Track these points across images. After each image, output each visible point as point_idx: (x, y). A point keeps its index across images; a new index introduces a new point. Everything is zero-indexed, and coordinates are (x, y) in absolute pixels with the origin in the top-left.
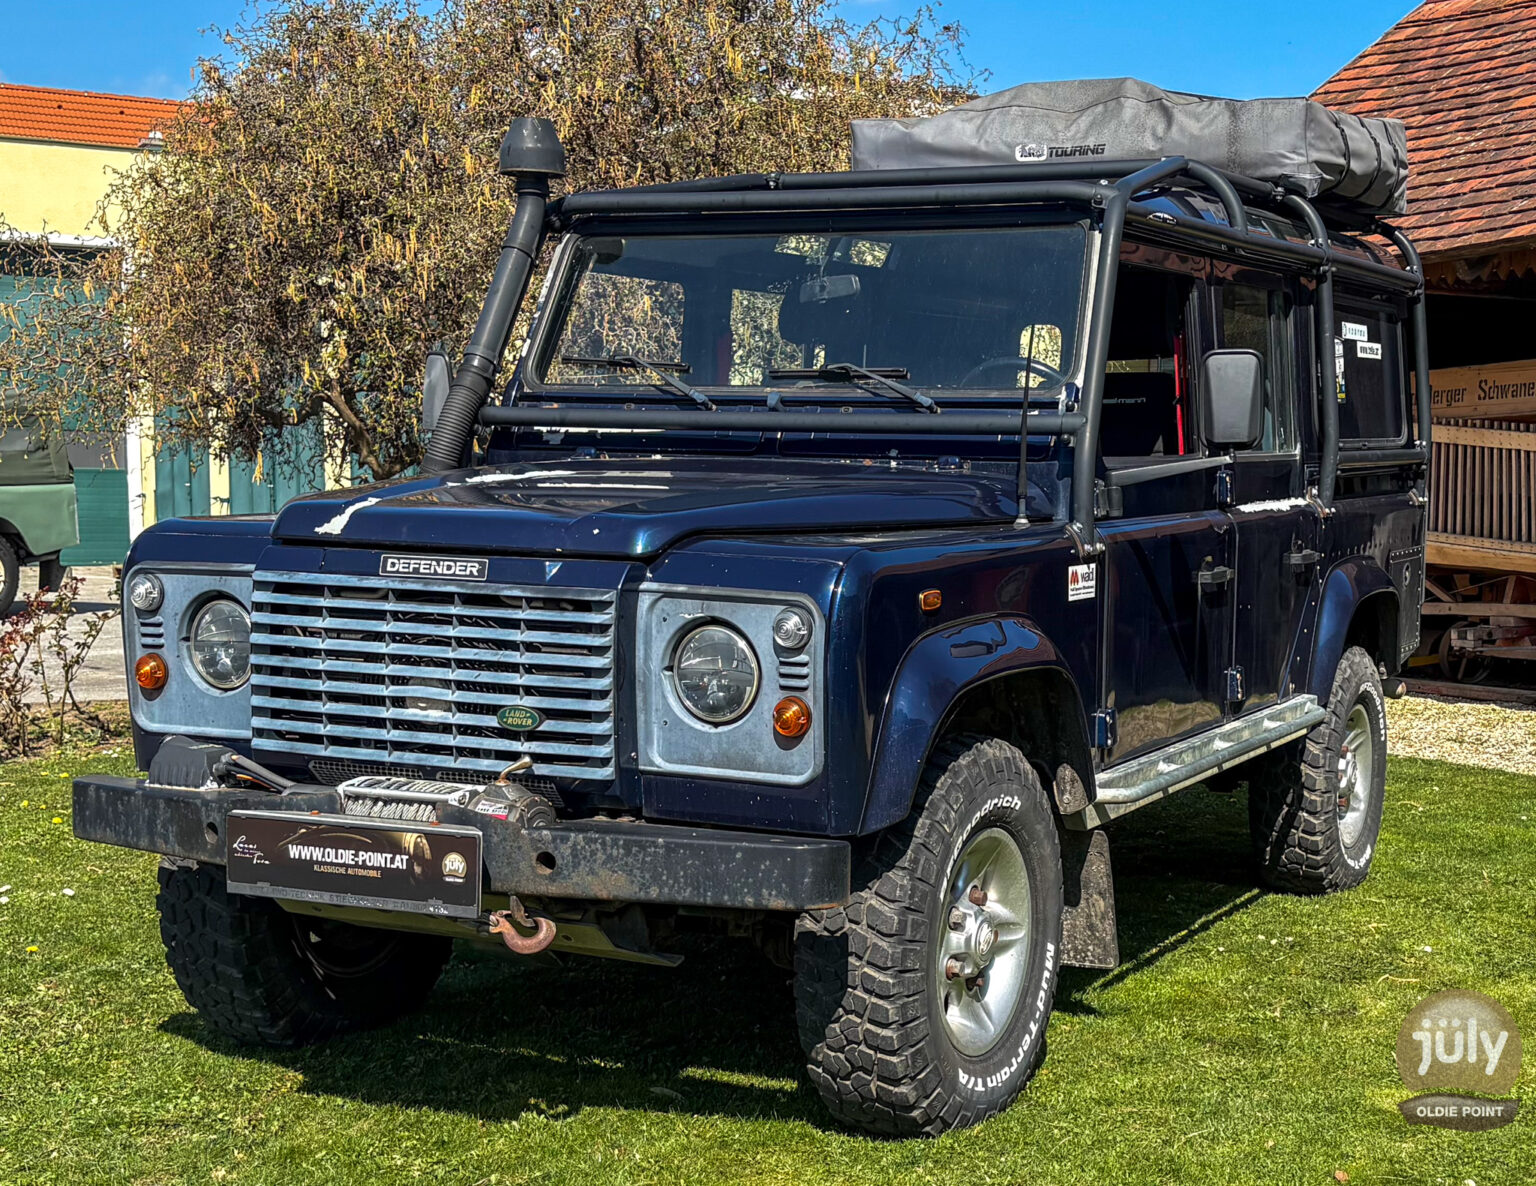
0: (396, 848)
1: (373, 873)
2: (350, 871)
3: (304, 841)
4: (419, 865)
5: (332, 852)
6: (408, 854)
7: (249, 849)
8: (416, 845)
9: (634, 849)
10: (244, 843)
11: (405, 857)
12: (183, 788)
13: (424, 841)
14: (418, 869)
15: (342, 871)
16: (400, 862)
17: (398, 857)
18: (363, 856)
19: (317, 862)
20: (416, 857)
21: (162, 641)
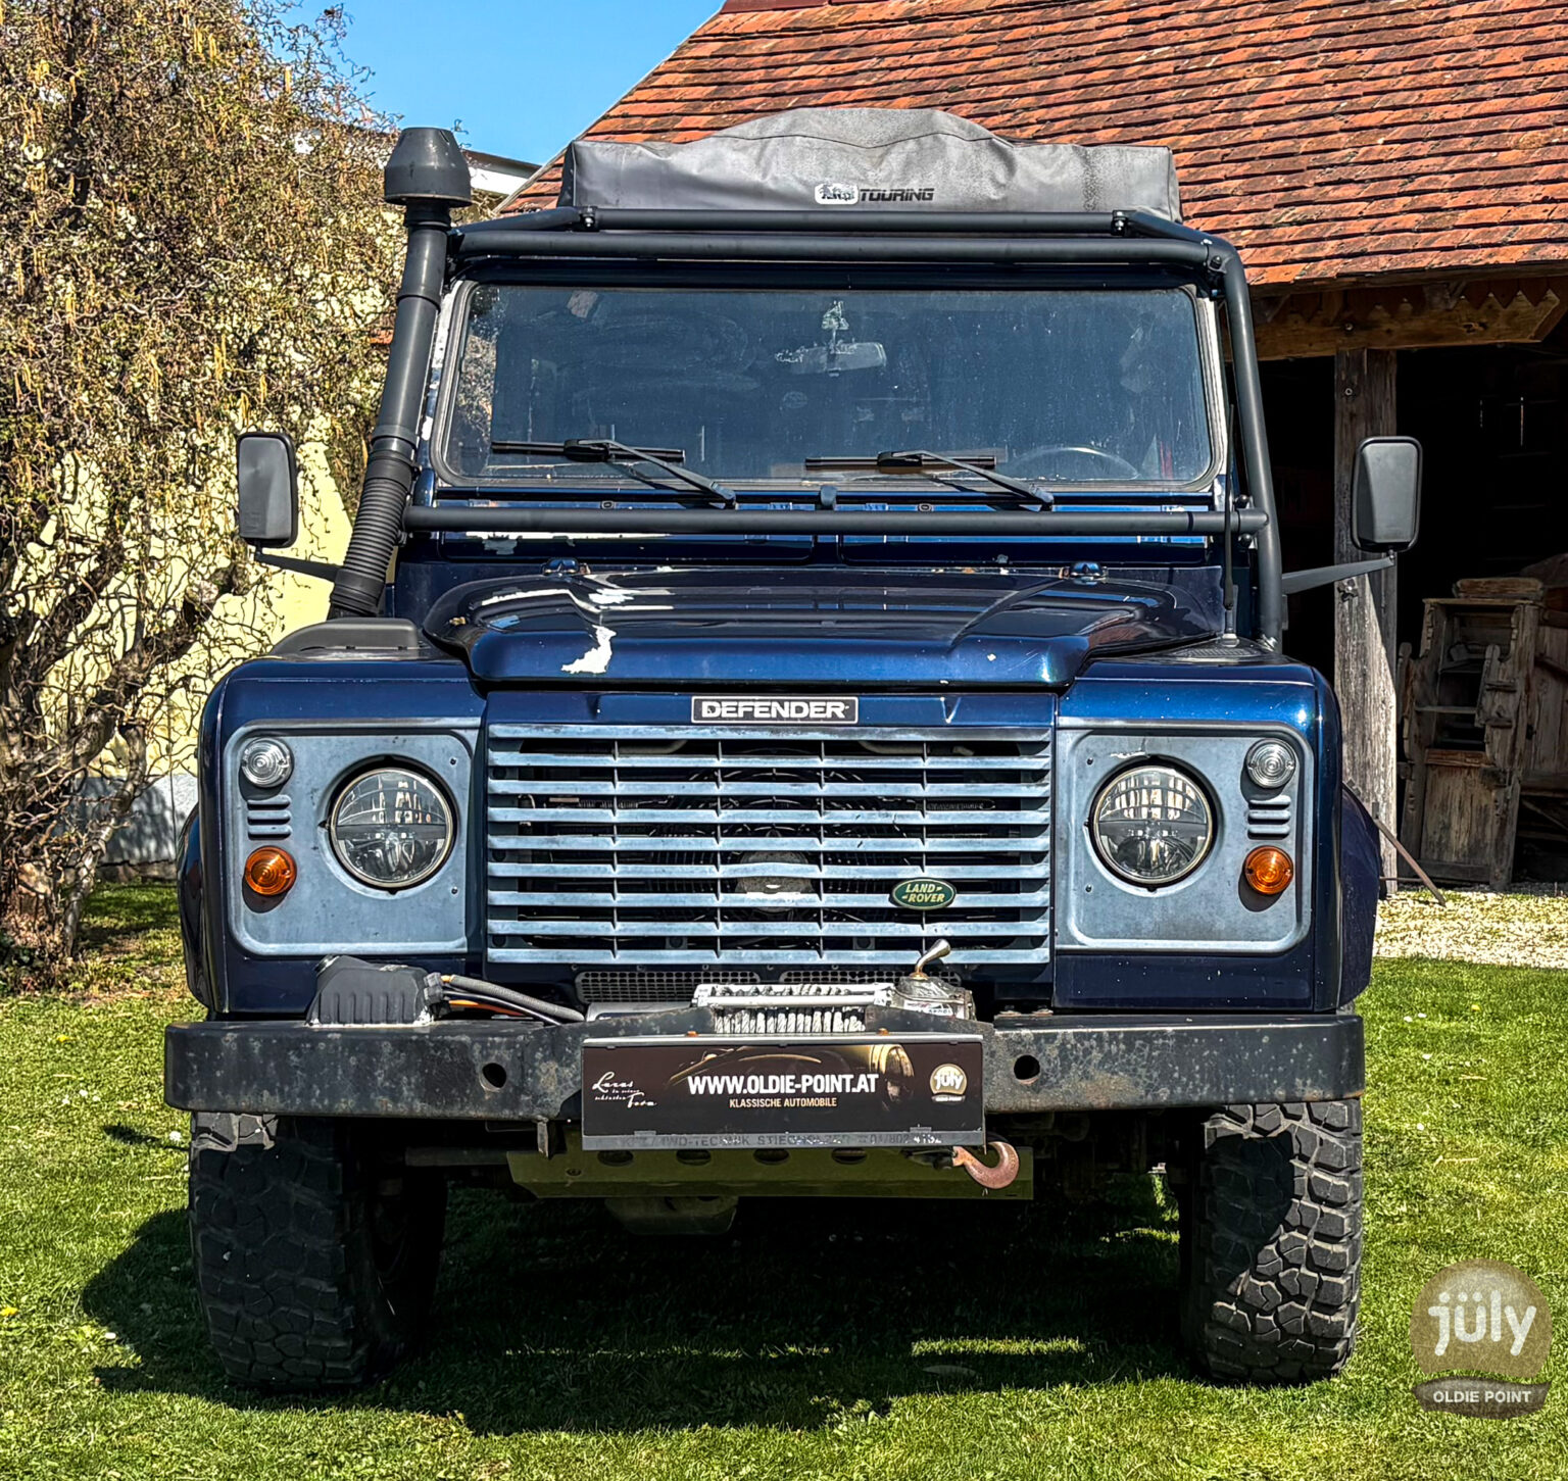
0: (859, 1066)
1: (822, 1102)
2: (787, 1103)
3: (713, 1070)
4: (893, 1084)
5: (759, 1081)
6: (878, 1071)
7: (620, 1089)
8: (890, 1059)
9: (1138, 1043)
10: (610, 1082)
11: (873, 1077)
12: (383, 1025)
13: (902, 1053)
14: (893, 1090)
15: (777, 1103)
16: (866, 1084)
17: (862, 1078)
18: (807, 1081)
19: (735, 1096)
20: (892, 1074)
21: (286, 828)
